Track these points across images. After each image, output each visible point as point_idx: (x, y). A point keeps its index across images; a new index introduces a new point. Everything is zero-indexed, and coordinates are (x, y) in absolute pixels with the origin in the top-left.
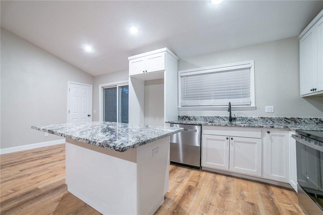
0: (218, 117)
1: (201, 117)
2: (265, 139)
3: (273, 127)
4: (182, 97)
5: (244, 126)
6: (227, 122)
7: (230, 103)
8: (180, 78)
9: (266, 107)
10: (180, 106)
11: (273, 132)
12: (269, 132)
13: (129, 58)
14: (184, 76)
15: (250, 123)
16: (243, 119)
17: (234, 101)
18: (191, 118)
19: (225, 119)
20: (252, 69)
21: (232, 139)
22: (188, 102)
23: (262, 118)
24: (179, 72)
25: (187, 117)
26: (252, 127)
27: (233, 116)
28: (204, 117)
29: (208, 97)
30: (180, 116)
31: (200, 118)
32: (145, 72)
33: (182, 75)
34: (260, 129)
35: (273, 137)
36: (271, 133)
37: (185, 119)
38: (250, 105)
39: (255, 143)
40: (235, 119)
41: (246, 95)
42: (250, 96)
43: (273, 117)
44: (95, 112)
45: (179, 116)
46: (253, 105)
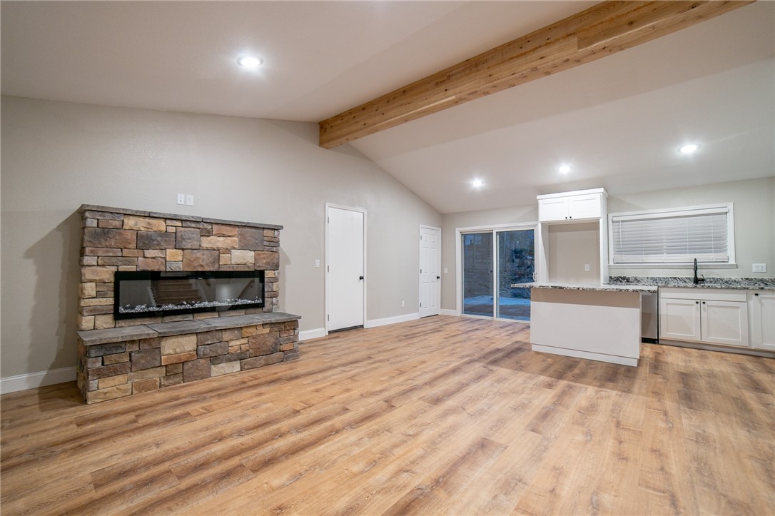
0: (675, 278)
1: (648, 278)
2: (751, 302)
3: (762, 288)
4: (614, 250)
5: (722, 288)
6: (691, 284)
7: (695, 260)
8: (610, 223)
9: (754, 265)
10: (611, 263)
11: (762, 294)
12: (757, 295)
13: (538, 197)
14: (618, 222)
15: (728, 285)
16: (716, 281)
17: (701, 257)
18: (631, 280)
19: (687, 281)
20: (730, 215)
21: (704, 303)
22: (625, 258)
23: (747, 279)
24: (610, 216)
25: (624, 278)
26: (733, 288)
27: (699, 276)
28: (652, 278)
29: (658, 251)
30: (613, 276)
31: (645, 280)
32: (569, 218)
33: (615, 219)
34: (745, 291)
35: (763, 301)
36: (759, 296)
37: (621, 281)
38: (728, 262)
39: (738, 308)
40: (703, 280)
41: (721, 248)
42: (726, 250)
43: (766, 277)
44: (446, 271)
45: (611, 277)
46: (732, 262)
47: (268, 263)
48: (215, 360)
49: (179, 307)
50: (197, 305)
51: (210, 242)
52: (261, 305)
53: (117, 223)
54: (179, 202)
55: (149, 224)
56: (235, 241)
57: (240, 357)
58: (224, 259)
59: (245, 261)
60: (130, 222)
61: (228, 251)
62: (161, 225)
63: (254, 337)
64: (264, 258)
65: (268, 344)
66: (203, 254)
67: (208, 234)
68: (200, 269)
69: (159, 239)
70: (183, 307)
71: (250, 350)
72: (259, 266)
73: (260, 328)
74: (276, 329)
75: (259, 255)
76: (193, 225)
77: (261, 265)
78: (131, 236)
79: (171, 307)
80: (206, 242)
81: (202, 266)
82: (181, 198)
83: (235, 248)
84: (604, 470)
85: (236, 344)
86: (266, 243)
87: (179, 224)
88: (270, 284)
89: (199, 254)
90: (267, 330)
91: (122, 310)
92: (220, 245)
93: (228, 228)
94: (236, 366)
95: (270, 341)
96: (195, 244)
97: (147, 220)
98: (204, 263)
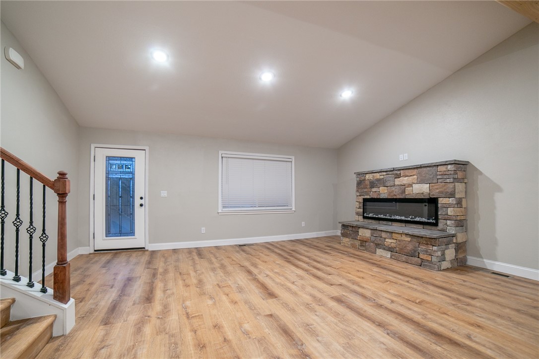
47: (440, 192)
48: (378, 245)
49: (385, 217)
50: (393, 217)
51: (399, 181)
52: (436, 224)
53: (363, 178)
54: (400, 160)
55: (373, 176)
56: (414, 178)
57: (390, 249)
58: (408, 190)
59: (422, 192)
60: (367, 176)
61: (410, 185)
62: (378, 176)
63: (399, 241)
64: (437, 189)
65: (408, 248)
66: (396, 189)
67: (398, 176)
68: (395, 197)
69: (376, 182)
70: (387, 217)
71: (397, 248)
72: (433, 195)
73: (404, 236)
74: (415, 240)
75: (433, 186)
76: (391, 173)
77: (435, 194)
78: (367, 183)
79: (382, 216)
80: (398, 182)
81: (395, 195)
82: (401, 157)
83: (415, 183)
84: (219, 313)
85: (389, 241)
86: (439, 177)
87: (385, 174)
88: (444, 209)
89: (393, 189)
90: (409, 239)
91: (365, 215)
92: (405, 182)
93: (410, 171)
94: (389, 255)
95: (410, 247)
96: (391, 183)
97: (373, 174)
98: (397, 194)
